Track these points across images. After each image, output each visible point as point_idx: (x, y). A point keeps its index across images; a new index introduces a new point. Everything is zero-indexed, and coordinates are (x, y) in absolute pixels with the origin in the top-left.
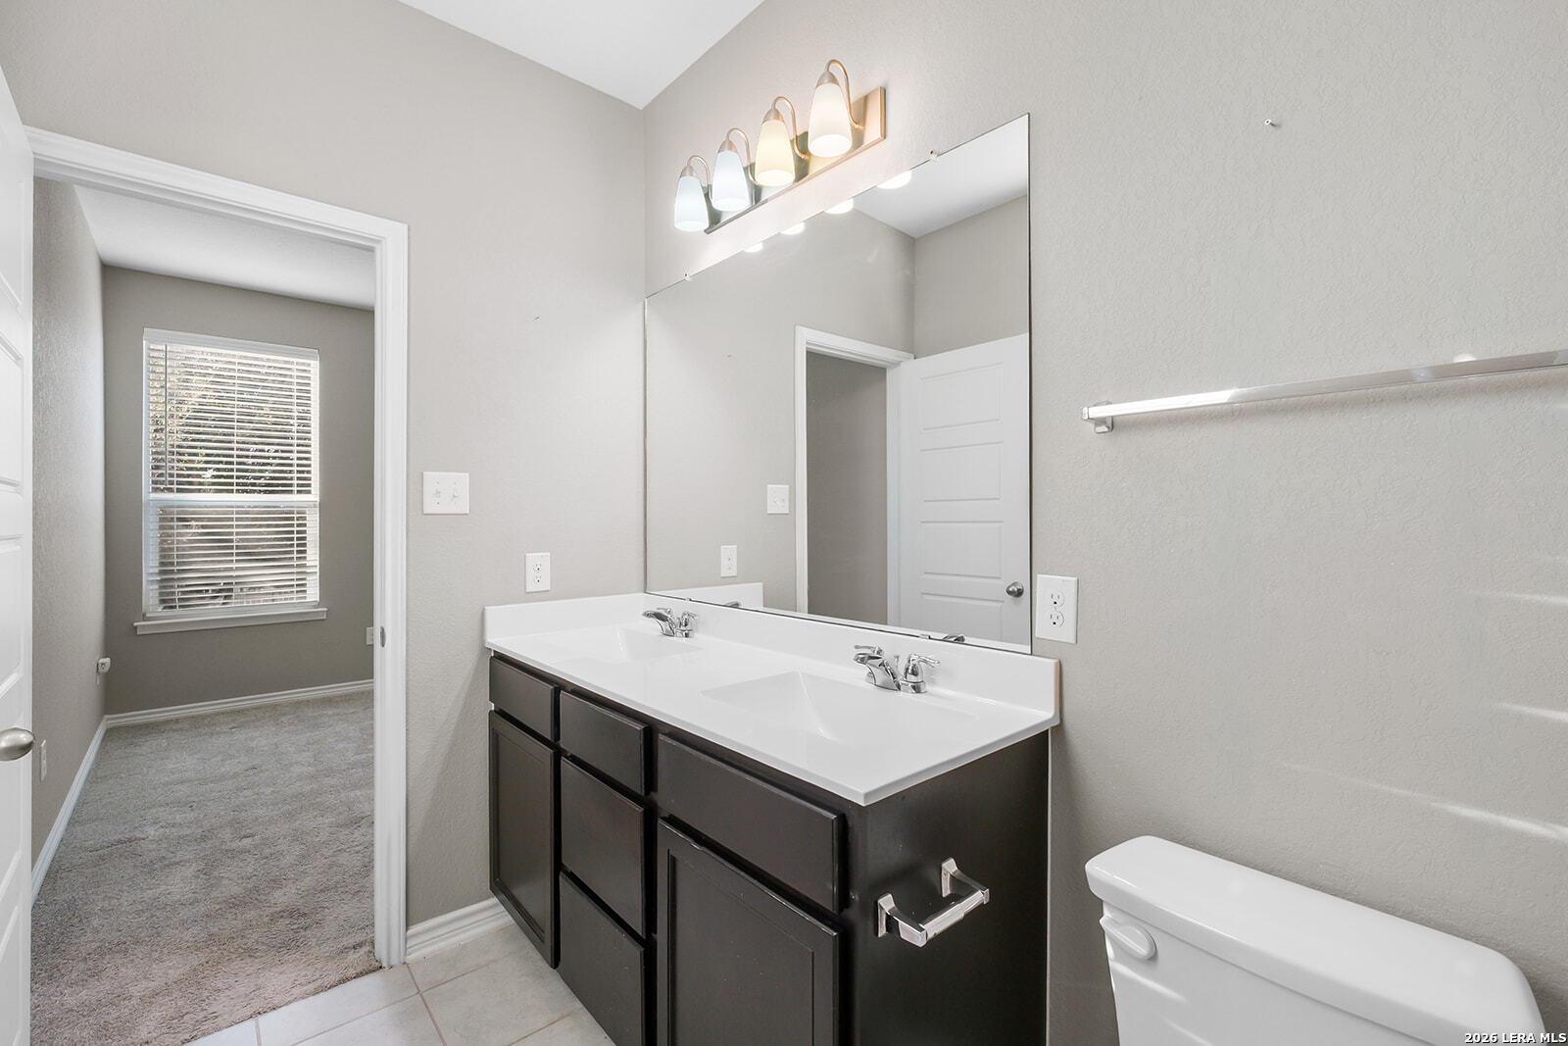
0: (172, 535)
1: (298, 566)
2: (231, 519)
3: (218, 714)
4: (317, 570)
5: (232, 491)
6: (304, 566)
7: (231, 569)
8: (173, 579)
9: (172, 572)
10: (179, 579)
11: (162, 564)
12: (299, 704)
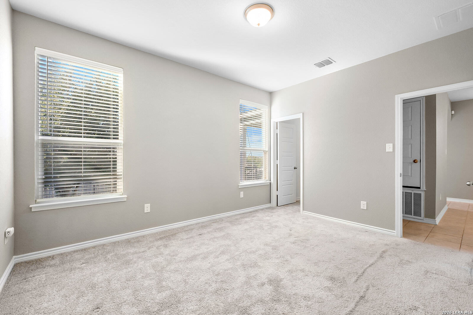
0: (51, 158)
1: (113, 175)
2: (81, 151)
3: (75, 252)
4: (122, 177)
5: (81, 137)
6: (116, 175)
7: (81, 177)
8: (51, 182)
9: (51, 178)
10: (54, 182)
11: (46, 174)
12: (115, 243)
